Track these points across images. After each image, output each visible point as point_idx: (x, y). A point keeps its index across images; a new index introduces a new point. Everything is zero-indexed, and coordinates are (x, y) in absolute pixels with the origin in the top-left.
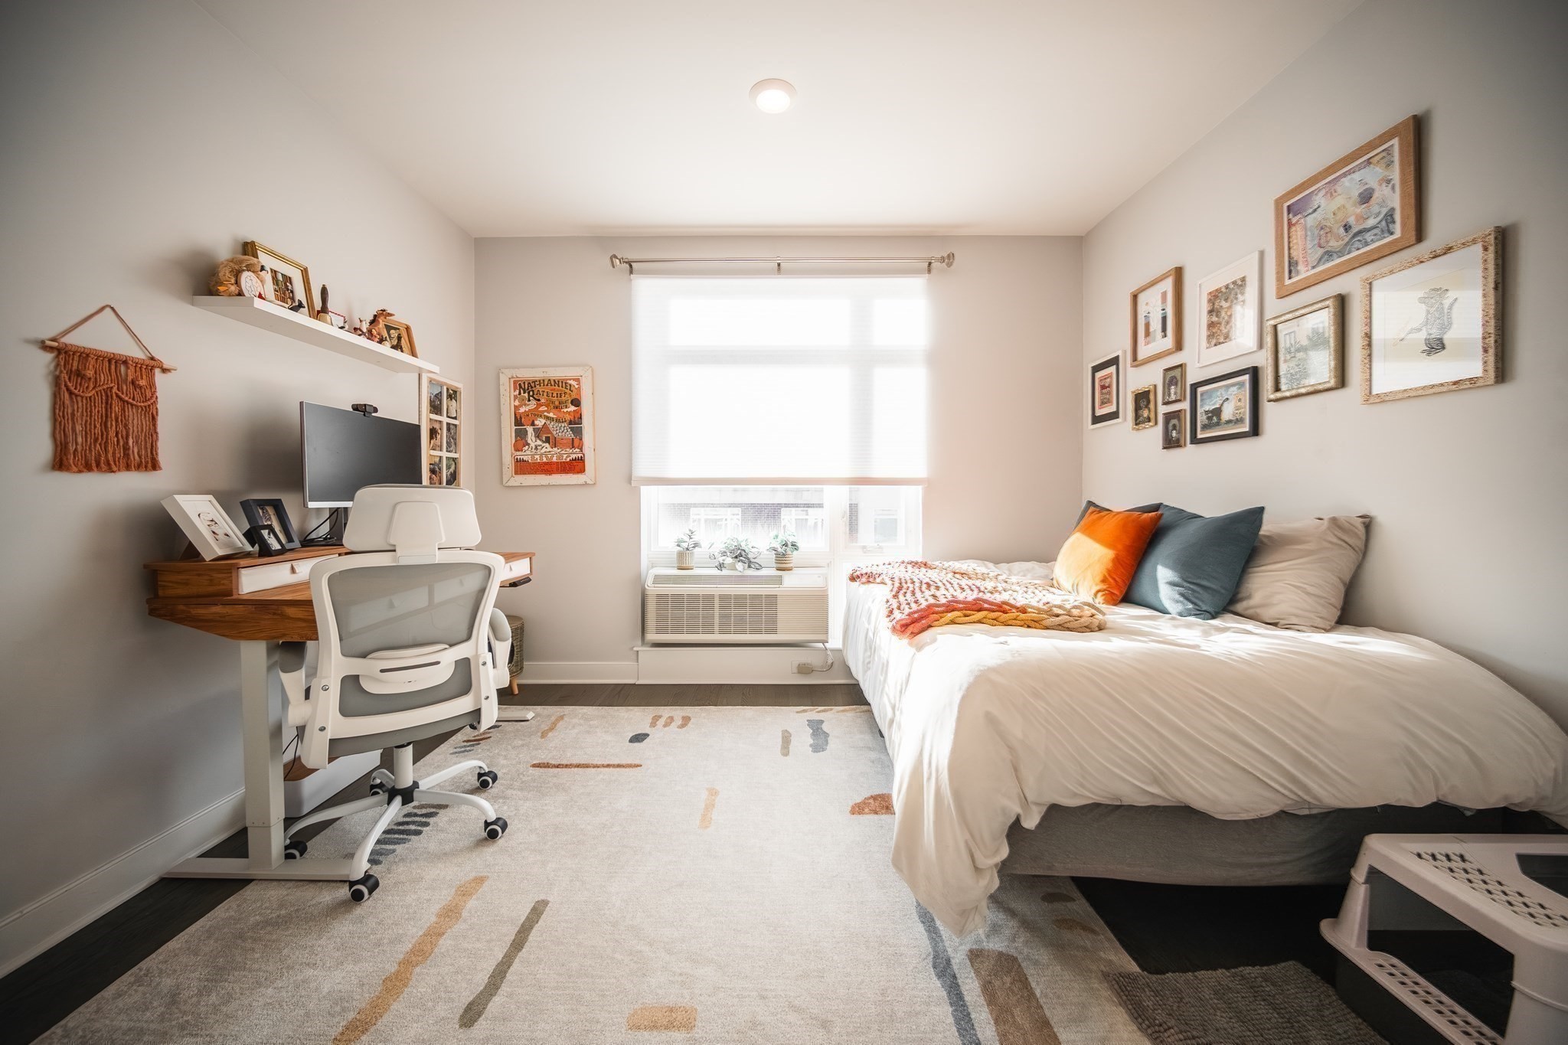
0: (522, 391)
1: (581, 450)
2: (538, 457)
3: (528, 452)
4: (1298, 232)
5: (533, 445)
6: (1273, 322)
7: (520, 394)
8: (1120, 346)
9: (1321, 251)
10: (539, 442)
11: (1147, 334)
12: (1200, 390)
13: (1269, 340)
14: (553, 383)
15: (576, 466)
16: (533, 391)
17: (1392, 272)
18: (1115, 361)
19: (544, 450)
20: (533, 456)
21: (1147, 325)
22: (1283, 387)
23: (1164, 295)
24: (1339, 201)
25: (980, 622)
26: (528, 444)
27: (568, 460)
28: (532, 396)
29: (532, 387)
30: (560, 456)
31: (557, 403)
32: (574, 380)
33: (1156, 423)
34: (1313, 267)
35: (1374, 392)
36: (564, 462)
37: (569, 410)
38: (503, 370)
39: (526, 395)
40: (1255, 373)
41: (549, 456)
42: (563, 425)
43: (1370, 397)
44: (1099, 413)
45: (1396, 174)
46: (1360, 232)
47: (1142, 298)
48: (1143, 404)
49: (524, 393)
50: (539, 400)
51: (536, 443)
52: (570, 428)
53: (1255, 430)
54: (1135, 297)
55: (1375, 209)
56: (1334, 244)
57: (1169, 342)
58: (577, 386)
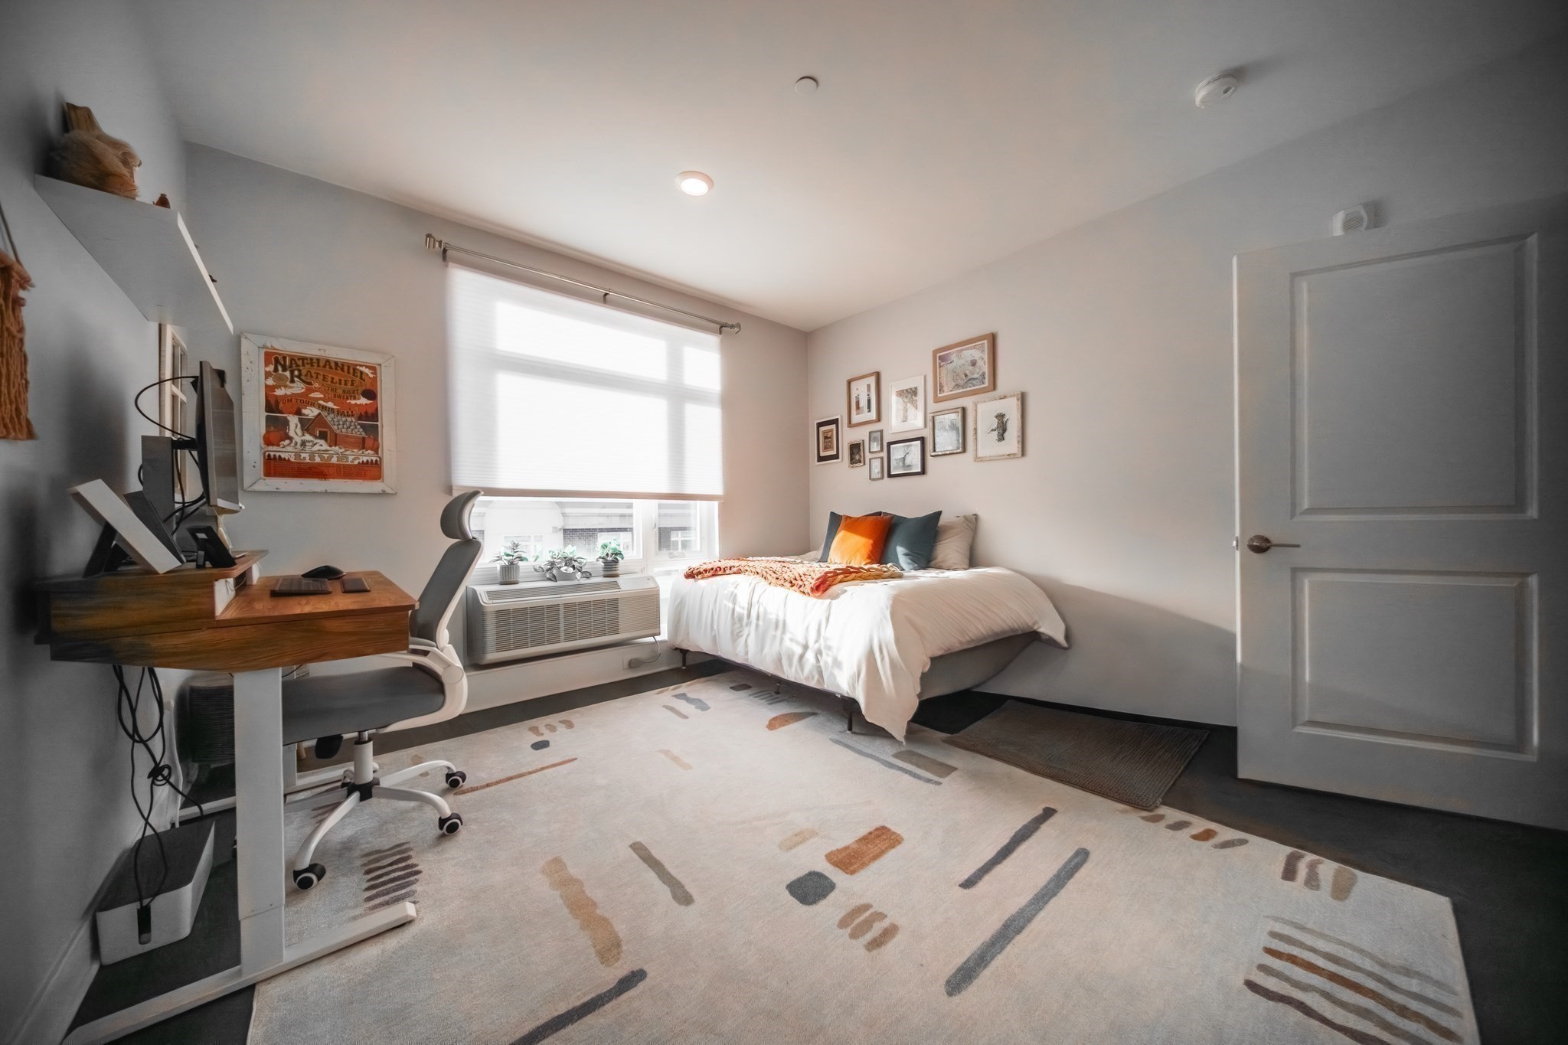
0: (280, 368)
1: (376, 451)
2: (307, 456)
3: (289, 449)
4: (944, 371)
5: (298, 439)
6: (932, 415)
7: (276, 370)
8: (840, 413)
9: (954, 384)
10: (308, 437)
11: (858, 407)
12: (892, 446)
13: (930, 424)
14: (333, 365)
15: (371, 471)
16: (300, 371)
17: (984, 402)
18: (835, 422)
19: (316, 448)
20: (297, 455)
21: (858, 403)
22: (937, 450)
23: (869, 386)
24: (962, 361)
25: (853, 580)
26: (291, 439)
27: (356, 462)
28: (299, 377)
29: (297, 366)
30: (344, 457)
31: (340, 392)
32: (367, 367)
33: (864, 464)
34: (951, 390)
35: (979, 456)
36: (348, 465)
37: (358, 402)
38: (249, 335)
39: (288, 374)
40: (922, 440)
41: (326, 456)
42: (349, 419)
43: (977, 459)
44: (822, 454)
45: (986, 357)
46: (970, 379)
47: (853, 384)
48: (855, 451)
49: (284, 370)
50: (310, 384)
51: (304, 438)
52: (359, 424)
53: (923, 472)
54: (849, 383)
55: (978, 370)
56: (961, 382)
57: (873, 415)
58: (371, 376)
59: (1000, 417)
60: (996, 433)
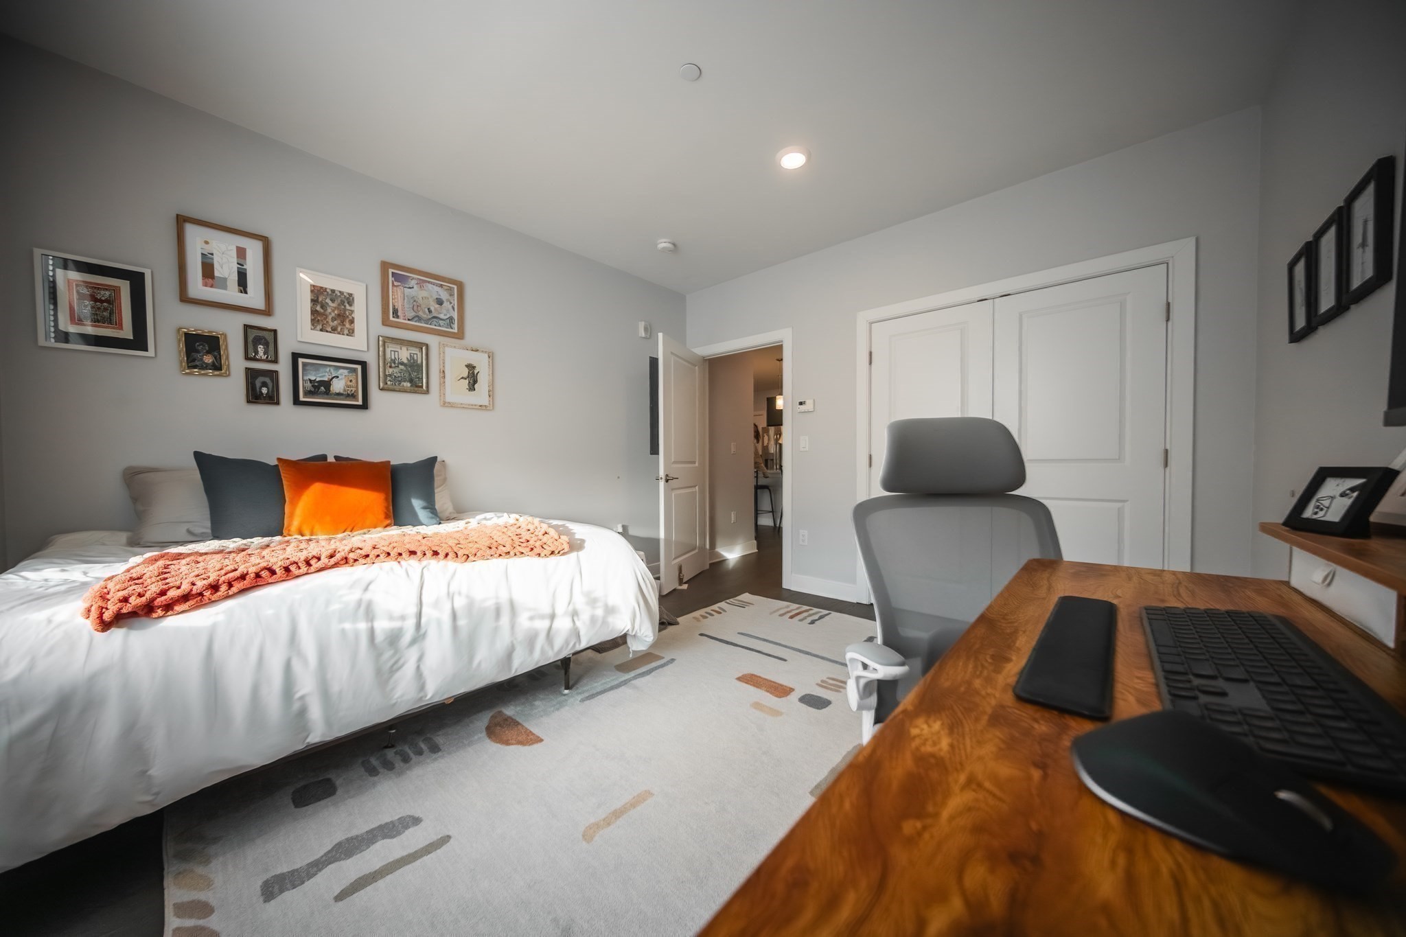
4: (397, 292)
6: (382, 339)
9: (413, 314)
11: (210, 275)
12: (302, 360)
17: (455, 347)
21: (209, 266)
22: (389, 383)
23: (242, 252)
24: (423, 294)
33: (229, 374)
34: (409, 320)
35: (447, 401)
40: (363, 365)
43: (445, 404)
45: (455, 303)
46: (435, 317)
53: (365, 406)
54: (180, 222)
55: (444, 311)
56: (422, 315)
57: (254, 300)
59: (471, 367)
60: (467, 381)
